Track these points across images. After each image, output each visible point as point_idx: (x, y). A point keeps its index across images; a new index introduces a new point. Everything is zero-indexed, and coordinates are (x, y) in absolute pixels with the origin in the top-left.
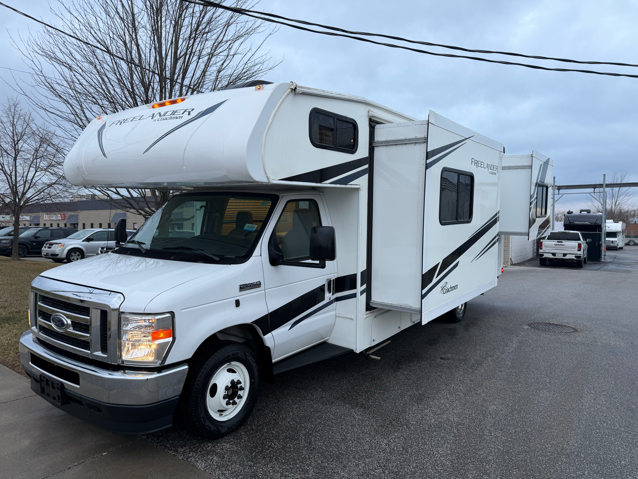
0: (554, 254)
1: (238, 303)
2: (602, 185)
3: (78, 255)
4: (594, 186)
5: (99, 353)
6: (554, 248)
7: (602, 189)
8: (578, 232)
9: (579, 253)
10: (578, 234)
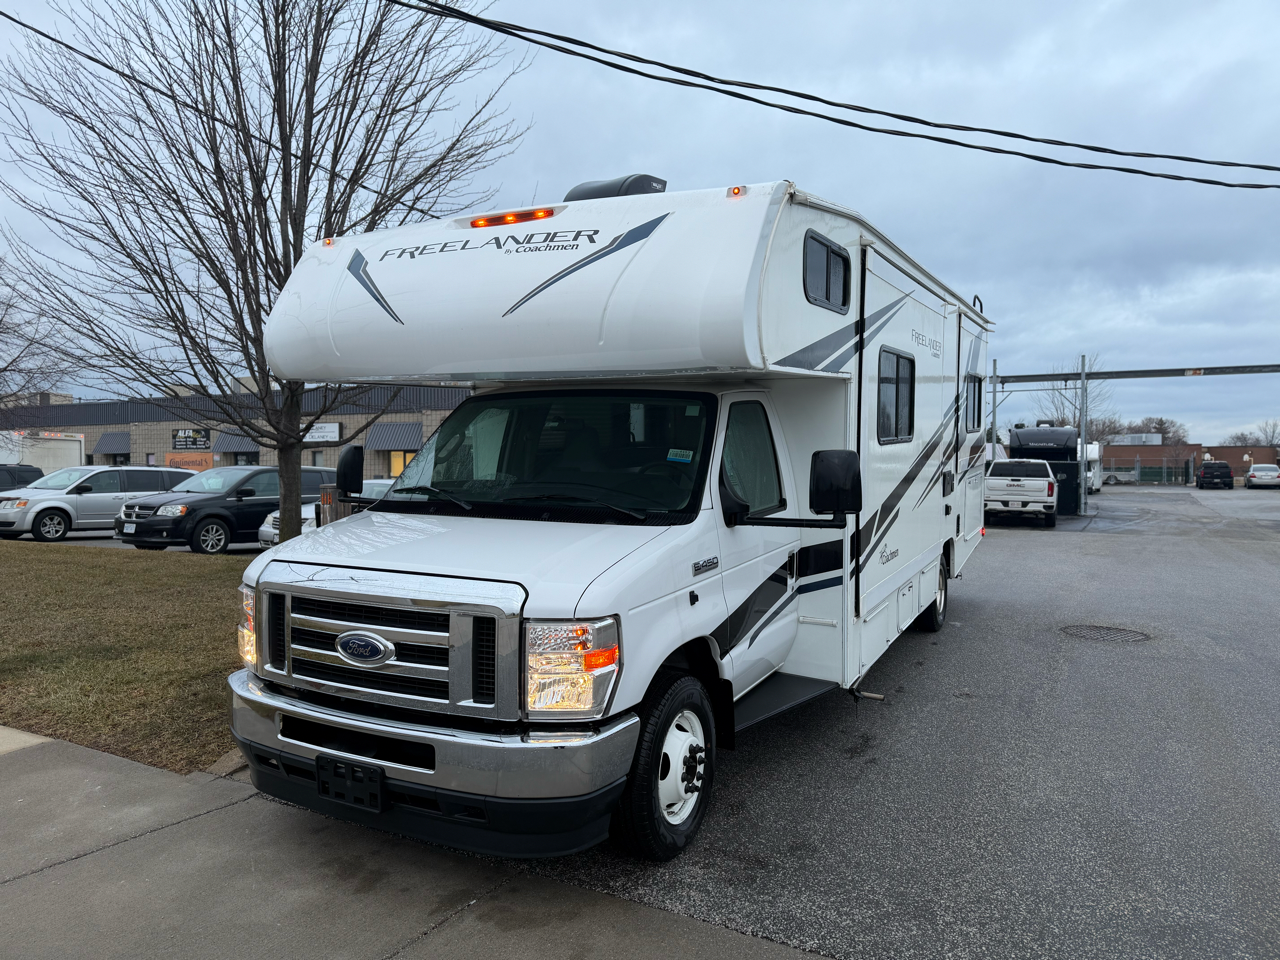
0: (1005, 503)
1: (694, 598)
2: (1080, 374)
3: (59, 524)
4: (1066, 377)
5: (469, 703)
6: (1005, 493)
7: (1079, 383)
8: (1045, 462)
9: (1050, 499)
10: (1045, 465)
